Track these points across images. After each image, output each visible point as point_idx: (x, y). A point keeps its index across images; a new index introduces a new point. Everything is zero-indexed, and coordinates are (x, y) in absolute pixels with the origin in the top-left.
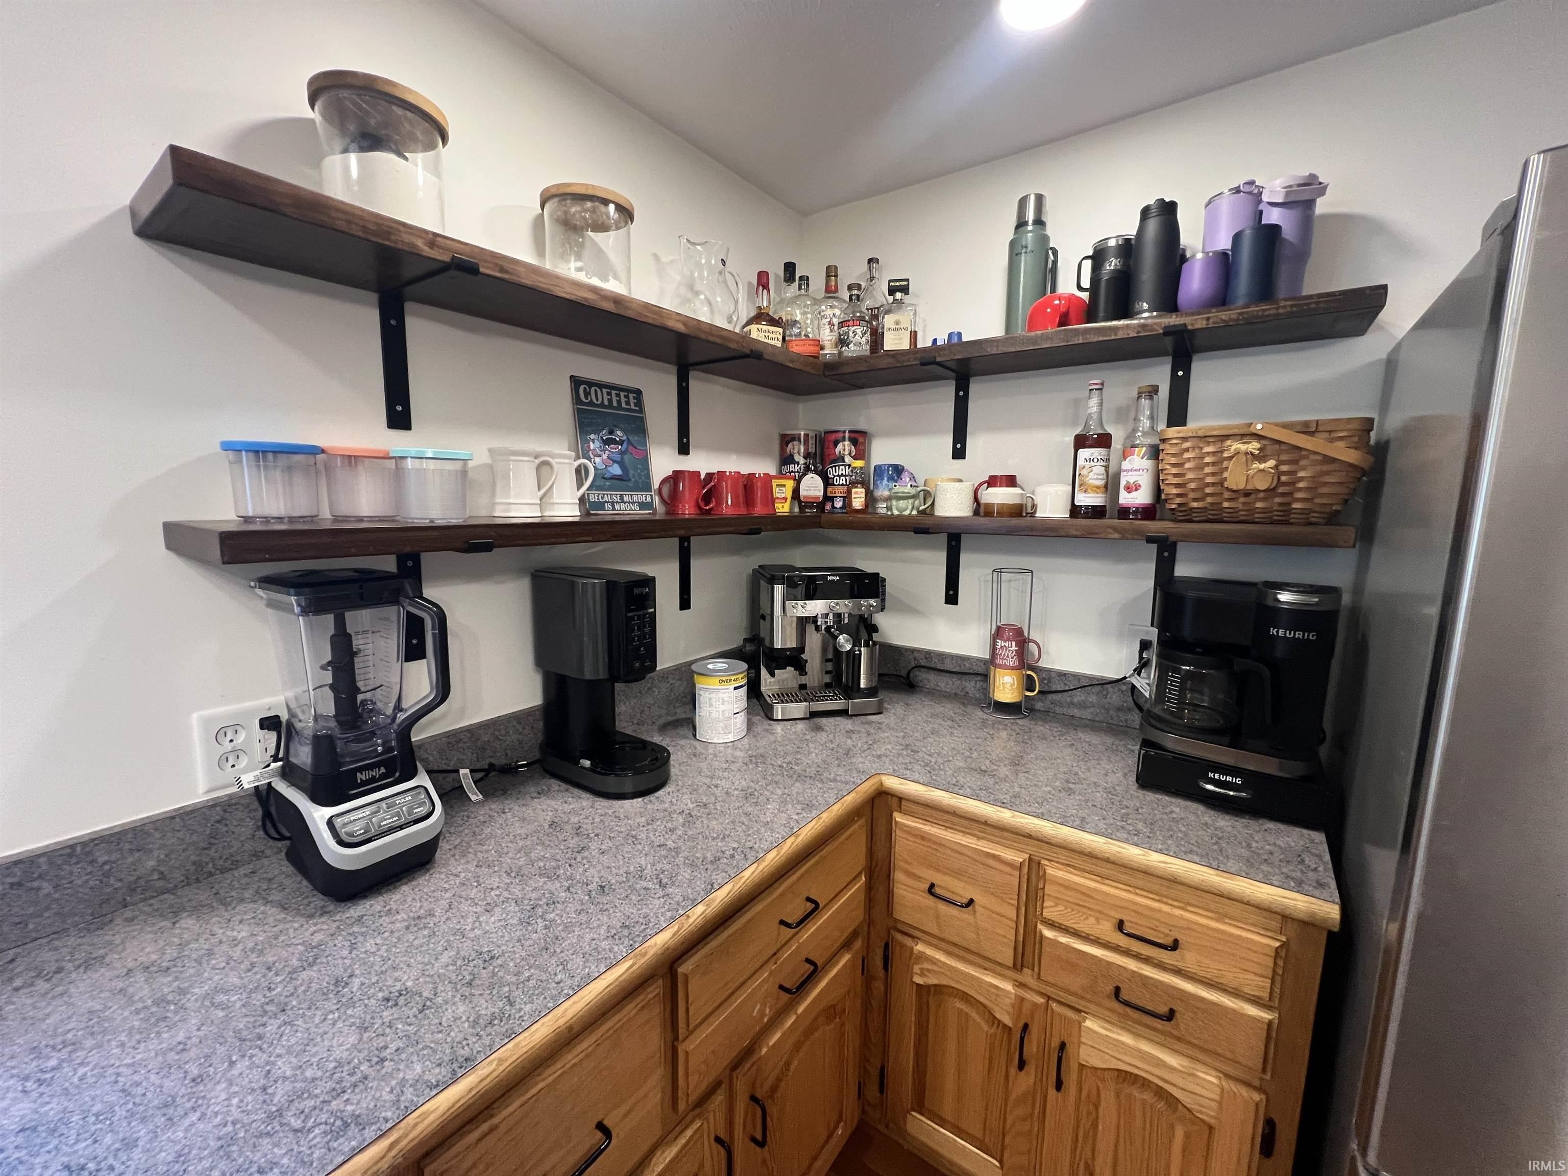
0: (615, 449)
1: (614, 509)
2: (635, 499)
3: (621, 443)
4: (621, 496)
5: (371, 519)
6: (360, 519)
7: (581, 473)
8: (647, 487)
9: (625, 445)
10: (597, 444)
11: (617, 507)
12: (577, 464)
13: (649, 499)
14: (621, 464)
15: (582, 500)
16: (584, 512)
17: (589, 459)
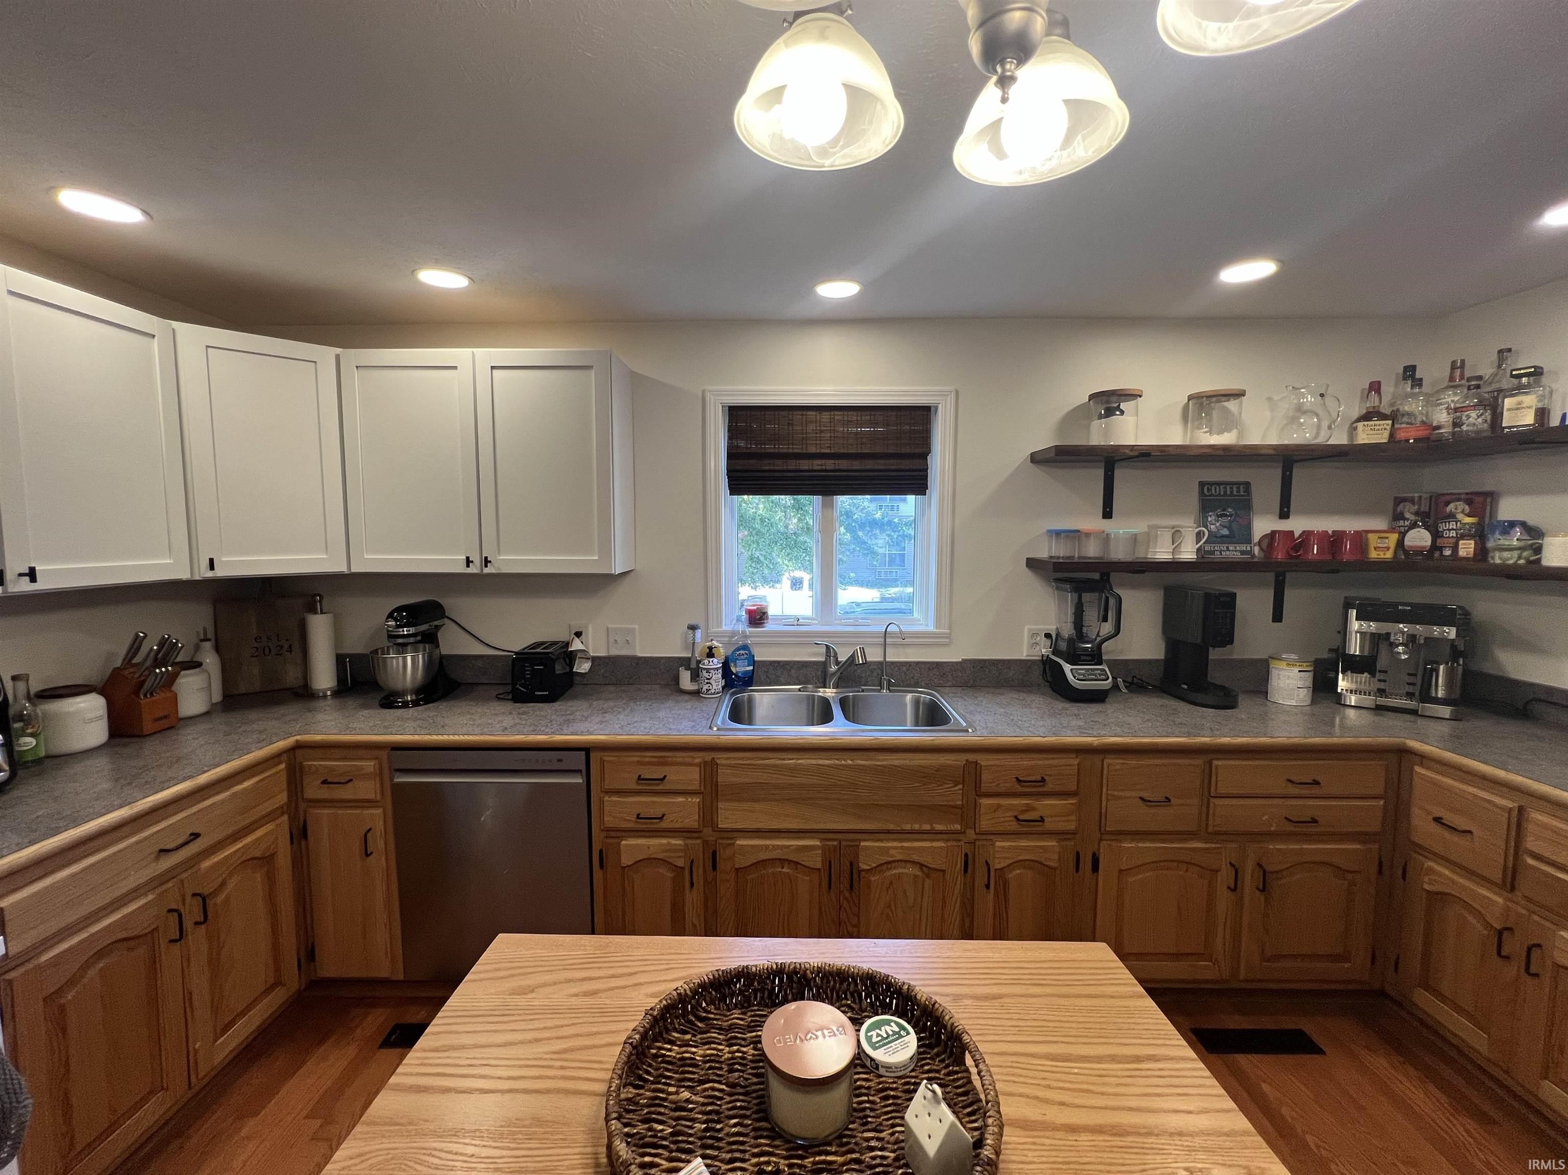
0: (1225, 520)
1: (1221, 554)
2: (1238, 548)
3: (1231, 516)
4: (1228, 548)
5: (1094, 558)
6: (1090, 558)
7: (1199, 536)
8: (1249, 540)
9: (1233, 517)
10: (1213, 517)
11: (1223, 553)
12: (1197, 530)
13: (1249, 549)
14: (1229, 528)
15: (1199, 550)
16: (1200, 556)
17: (1206, 527)
